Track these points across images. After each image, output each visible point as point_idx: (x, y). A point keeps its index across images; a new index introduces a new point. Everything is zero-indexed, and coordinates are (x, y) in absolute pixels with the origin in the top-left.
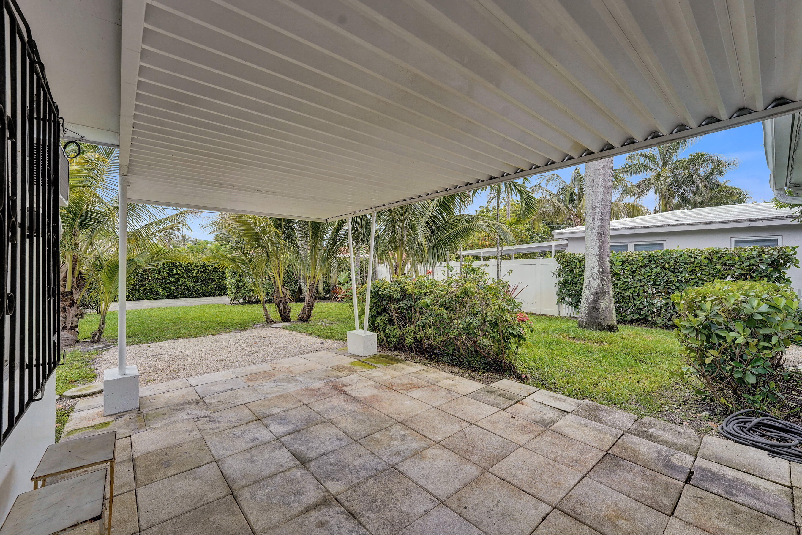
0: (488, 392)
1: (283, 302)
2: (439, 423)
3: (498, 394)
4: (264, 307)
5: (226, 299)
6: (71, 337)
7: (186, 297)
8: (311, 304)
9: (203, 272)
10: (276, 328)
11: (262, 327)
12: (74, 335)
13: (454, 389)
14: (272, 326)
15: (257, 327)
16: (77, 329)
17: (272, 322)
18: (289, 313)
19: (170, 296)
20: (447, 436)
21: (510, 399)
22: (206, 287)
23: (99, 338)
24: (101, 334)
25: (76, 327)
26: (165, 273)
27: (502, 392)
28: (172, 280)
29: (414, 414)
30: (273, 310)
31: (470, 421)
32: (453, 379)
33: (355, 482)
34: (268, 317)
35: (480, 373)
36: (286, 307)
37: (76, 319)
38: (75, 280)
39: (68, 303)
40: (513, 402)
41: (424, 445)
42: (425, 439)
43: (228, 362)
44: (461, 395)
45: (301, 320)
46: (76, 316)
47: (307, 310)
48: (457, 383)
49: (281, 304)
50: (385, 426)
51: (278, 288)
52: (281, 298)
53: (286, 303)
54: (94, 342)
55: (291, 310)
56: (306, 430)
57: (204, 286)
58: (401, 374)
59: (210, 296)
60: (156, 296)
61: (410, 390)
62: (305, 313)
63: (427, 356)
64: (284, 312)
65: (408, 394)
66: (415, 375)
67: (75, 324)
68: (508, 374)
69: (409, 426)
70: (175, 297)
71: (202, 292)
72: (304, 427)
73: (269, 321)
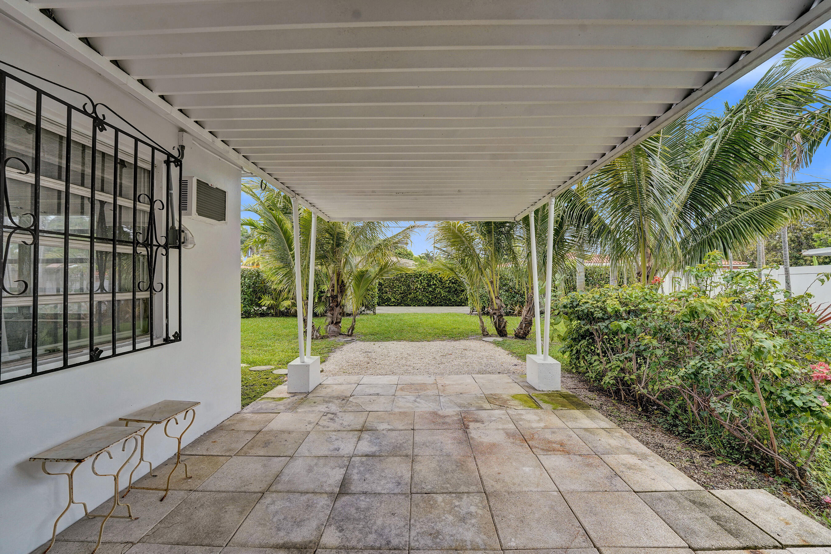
0: (694, 502)
1: (497, 314)
2: (538, 521)
3: (715, 514)
4: (481, 319)
5: (466, 310)
6: (336, 330)
7: (441, 306)
8: (529, 319)
9: (455, 283)
10: (486, 341)
11: (476, 339)
12: (338, 328)
13: (628, 475)
14: (485, 339)
15: (471, 339)
16: (340, 325)
17: (487, 335)
18: (504, 327)
19: (430, 304)
20: (530, 546)
21: (735, 534)
22: (458, 297)
23: (352, 333)
24: (353, 330)
25: (340, 322)
26: (425, 283)
27: (728, 513)
28: (430, 289)
29: (518, 489)
30: (488, 322)
31: (595, 540)
32: (643, 457)
33: (354, 543)
34: (484, 330)
35: (717, 462)
36: (501, 320)
37: (339, 316)
38: (339, 286)
39: (335, 304)
40: (737, 544)
41: (480, 542)
42: (492, 533)
43: (410, 369)
44: (628, 488)
45: (517, 336)
46: (340, 314)
47: (524, 325)
48: (644, 467)
49: (495, 317)
50: (463, 489)
51: (492, 299)
52: (496, 310)
53: (501, 316)
54: (348, 336)
55: (507, 324)
56: (382, 458)
57: (455, 296)
58: (563, 425)
59: (460, 305)
60: (418, 303)
61: (549, 453)
62: (522, 329)
63: (640, 409)
64: (500, 326)
65: (541, 457)
66: (582, 433)
67: (339, 320)
68: (785, 483)
69: (491, 504)
70: (433, 305)
71: (453, 302)
72: (383, 454)
73: (485, 334)
